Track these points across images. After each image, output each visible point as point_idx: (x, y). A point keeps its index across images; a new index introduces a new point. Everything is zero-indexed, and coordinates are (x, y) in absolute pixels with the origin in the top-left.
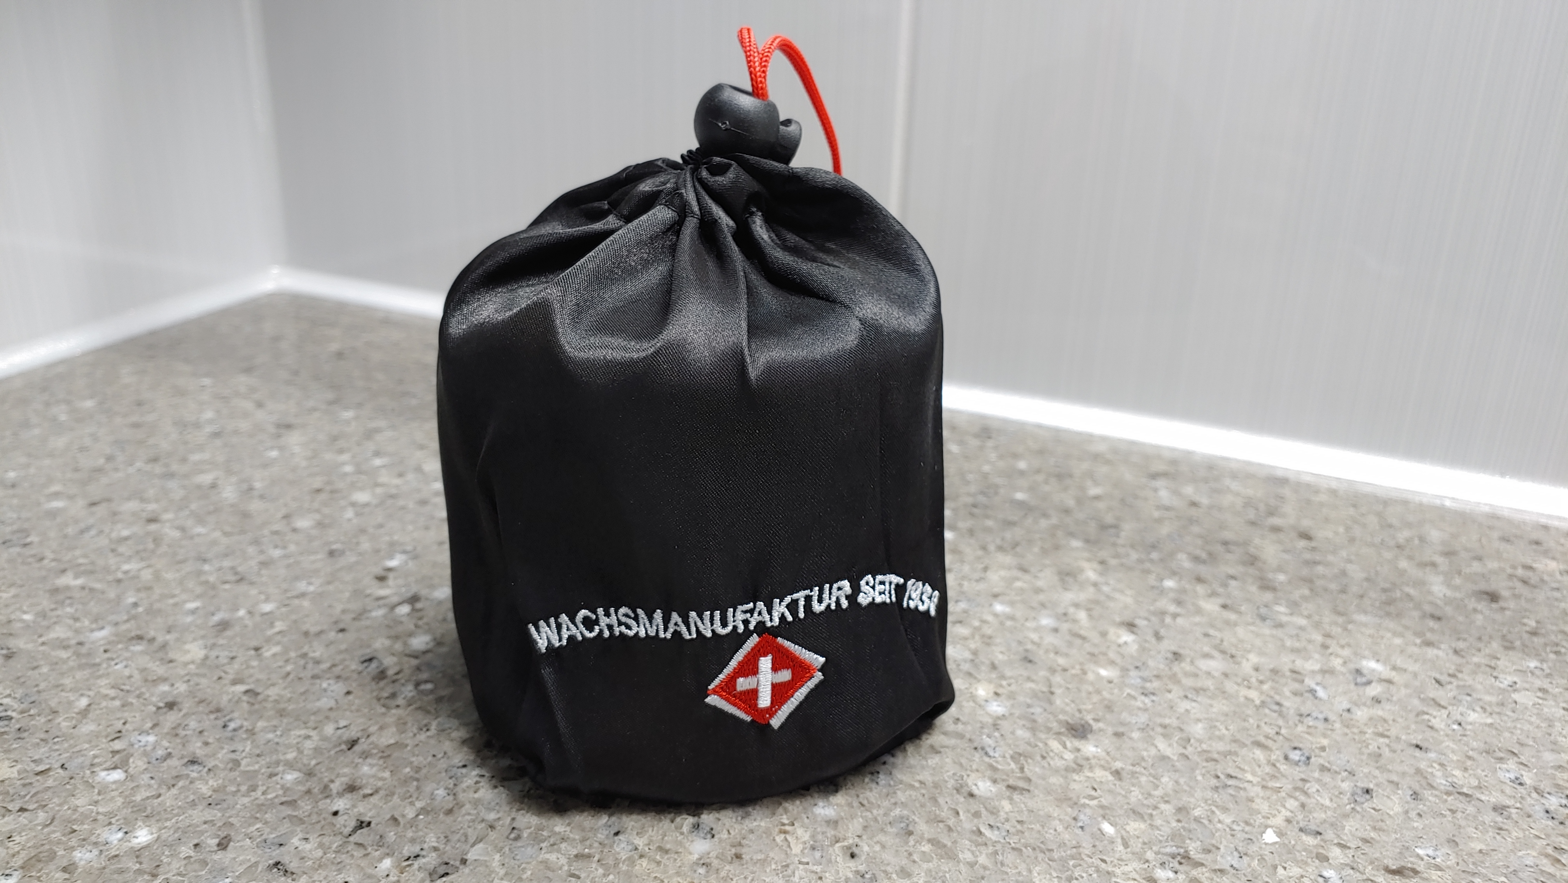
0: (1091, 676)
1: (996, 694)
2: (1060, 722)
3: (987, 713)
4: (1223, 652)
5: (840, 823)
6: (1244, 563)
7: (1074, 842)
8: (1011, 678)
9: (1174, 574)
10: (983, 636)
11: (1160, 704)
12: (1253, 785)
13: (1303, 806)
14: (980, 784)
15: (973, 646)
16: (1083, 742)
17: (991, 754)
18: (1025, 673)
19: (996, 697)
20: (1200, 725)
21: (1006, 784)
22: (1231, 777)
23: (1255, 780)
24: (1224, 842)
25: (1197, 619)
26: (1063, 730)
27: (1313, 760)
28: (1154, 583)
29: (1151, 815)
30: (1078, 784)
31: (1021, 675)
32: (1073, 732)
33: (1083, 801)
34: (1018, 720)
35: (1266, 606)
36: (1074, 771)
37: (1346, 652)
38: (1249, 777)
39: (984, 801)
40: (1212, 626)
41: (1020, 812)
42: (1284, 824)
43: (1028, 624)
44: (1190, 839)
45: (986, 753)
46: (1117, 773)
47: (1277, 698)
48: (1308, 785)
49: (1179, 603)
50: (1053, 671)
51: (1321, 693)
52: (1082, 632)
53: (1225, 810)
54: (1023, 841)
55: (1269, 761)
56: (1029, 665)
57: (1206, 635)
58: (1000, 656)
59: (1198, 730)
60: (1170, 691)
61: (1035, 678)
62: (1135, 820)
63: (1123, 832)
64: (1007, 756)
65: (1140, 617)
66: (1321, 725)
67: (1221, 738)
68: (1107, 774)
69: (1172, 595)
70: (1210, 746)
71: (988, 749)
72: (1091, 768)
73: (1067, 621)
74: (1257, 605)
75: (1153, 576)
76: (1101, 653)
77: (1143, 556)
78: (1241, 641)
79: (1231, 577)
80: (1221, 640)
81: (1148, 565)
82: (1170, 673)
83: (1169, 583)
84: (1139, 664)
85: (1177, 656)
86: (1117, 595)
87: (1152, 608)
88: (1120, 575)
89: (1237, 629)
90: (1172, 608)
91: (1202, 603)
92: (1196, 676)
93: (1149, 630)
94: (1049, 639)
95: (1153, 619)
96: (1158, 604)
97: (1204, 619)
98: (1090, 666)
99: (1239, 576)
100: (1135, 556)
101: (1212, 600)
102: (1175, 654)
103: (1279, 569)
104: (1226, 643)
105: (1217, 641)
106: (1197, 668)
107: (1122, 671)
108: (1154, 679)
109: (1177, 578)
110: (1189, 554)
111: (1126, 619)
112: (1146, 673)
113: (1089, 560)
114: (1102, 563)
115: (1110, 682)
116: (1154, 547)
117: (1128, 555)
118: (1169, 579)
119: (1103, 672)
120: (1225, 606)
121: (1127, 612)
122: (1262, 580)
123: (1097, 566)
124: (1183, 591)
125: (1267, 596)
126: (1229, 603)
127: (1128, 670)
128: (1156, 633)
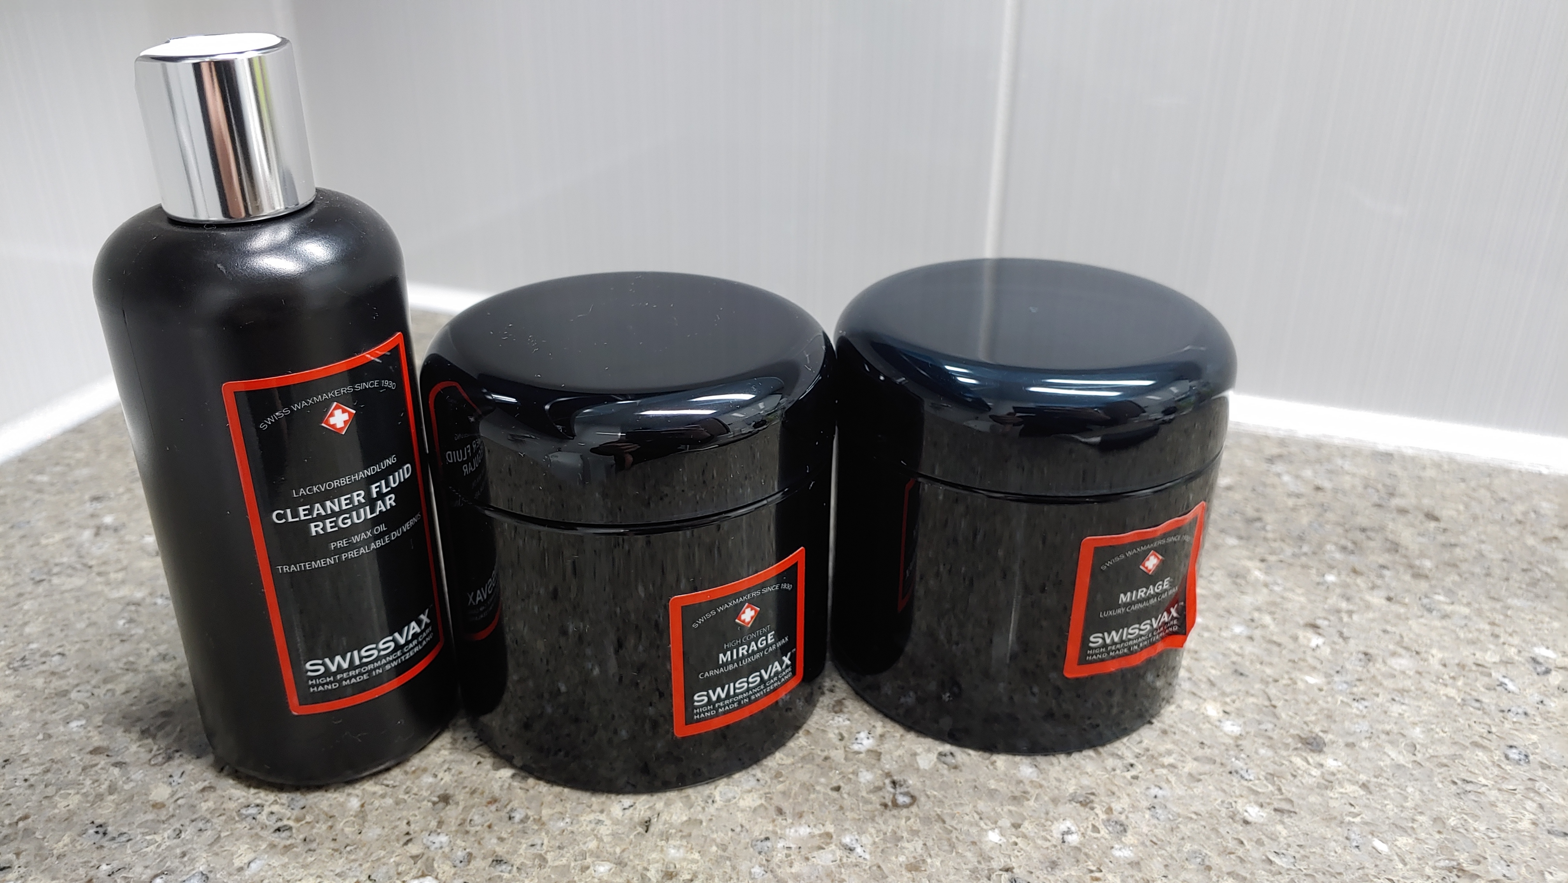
0: (1301, 685)
1: (1225, 712)
2: (1292, 736)
3: (1225, 734)
4: (1407, 649)
5: (1142, 863)
6: (1389, 551)
7: (1357, 864)
8: (1231, 694)
9: (1331, 567)
11: (1374, 710)
12: (1490, 789)
13: (1541, 806)
14: (1249, 809)
16: (1322, 756)
17: (1247, 777)
18: (1242, 688)
19: (1227, 716)
20: (1418, 730)
21: (1272, 807)
22: (1468, 782)
23: (1490, 783)
24: (1488, 851)
25: (1371, 615)
26: (1300, 745)
27: (1531, 757)
28: (1318, 579)
29: (1412, 828)
30: (1335, 799)
31: (1240, 690)
32: (1310, 747)
33: (1348, 819)
34: (1256, 739)
35: (1426, 597)
36: (1326, 788)
37: (1516, 640)
38: (1484, 782)
39: (1260, 827)
40: (1387, 622)
41: (1296, 836)
42: (1532, 827)
43: (1224, 634)
44: (1457, 850)
45: (1242, 777)
46: (1364, 786)
47: (1474, 694)
48: (1537, 784)
49: (1348, 599)
50: (1265, 682)
51: (1511, 686)
52: (1275, 638)
53: (1476, 817)
54: (1311, 866)
55: (1493, 762)
56: (1242, 678)
57: (1385, 631)
58: (1213, 671)
59: (1417, 733)
60: (1377, 695)
61: (1252, 692)
62: (1401, 836)
63: (1395, 848)
64: (1261, 777)
65: (1319, 618)
66: (1522, 719)
67: (1441, 741)
68: (1356, 788)
69: (1338, 591)
70: (1435, 750)
71: (1243, 773)
72: (1341, 784)
73: (1257, 628)
74: (1418, 596)
75: (1314, 571)
76: (1300, 659)
77: (1296, 550)
78: (1419, 635)
79: (1383, 567)
80: (1401, 636)
81: (1304, 559)
82: (1369, 676)
83: (1331, 578)
84: (1339, 669)
85: (1368, 657)
86: (1289, 595)
87: (1326, 607)
88: (1284, 573)
89: (1410, 622)
90: (1344, 605)
91: (1368, 597)
92: (1394, 676)
93: (1333, 631)
94: (1249, 648)
95: (1332, 618)
96: (1330, 601)
97: (1377, 615)
98: (1296, 674)
99: (1389, 565)
100: (1289, 551)
101: (1375, 592)
102: (1366, 654)
103: (1422, 555)
104: (1406, 639)
105: (1398, 638)
106: (1390, 667)
107: (1326, 677)
108: (1358, 683)
109: (1335, 571)
110: (1336, 544)
111: (1307, 620)
112: (1348, 678)
113: (1250, 559)
114: (1263, 560)
115: (1320, 690)
116: (1301, 539)
117: (1282, 550)
118: (1329, 573)
119: (1311, 680)
120: (1389, 599)
121: (1305, 612)
122: (1412, 568)
123: (1259, 564)
124: (1346, 585)
125: (1423, 585)
126: (1392, 595)
127: (1331, 675)
128: (1340, 633)
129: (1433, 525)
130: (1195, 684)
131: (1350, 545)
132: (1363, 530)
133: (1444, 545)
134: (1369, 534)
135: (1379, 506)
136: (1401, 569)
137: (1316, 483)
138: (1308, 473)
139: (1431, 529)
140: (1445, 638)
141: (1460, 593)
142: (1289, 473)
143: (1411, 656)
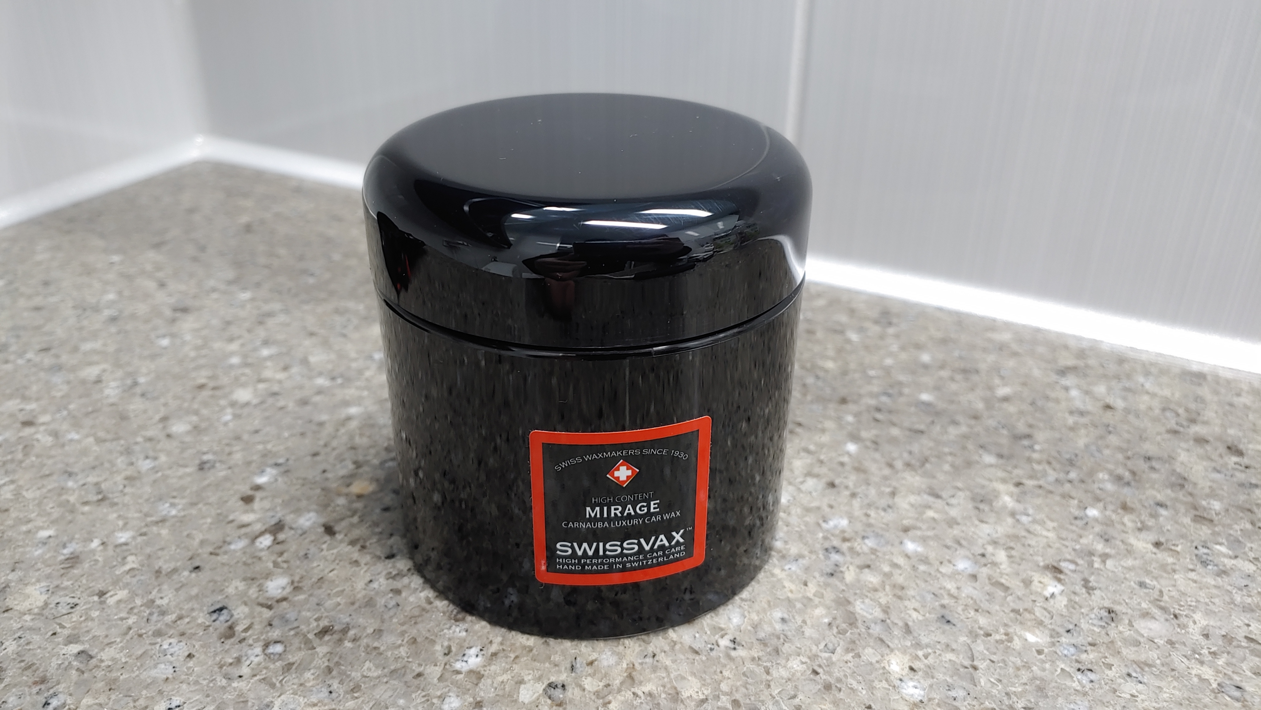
0: (1017, 644)
1: (911, 669)
3: (903, 697)
4: (1163, 609)
6: (1172, 485)
8: (927, 646)
9: (1098, 499)
10: (894, 586)
11: (1100, 685)
15: (883, 601)
18: (944, 639)
19: (912, 674)
25: (1130, 562)
28: (1077, 513)
31: (939, 642)
35: (1205, 546)
40: (1148, 573)
43: (943, 570)
49: (1107, 541)
50: (972, 634)
52: (1003, 580)
56: (947, 627)
57: (1142, 585)
58: (915, 615)
60: (1109, 667)
61: (954, 646)
65: (1066, 560)
69: (1098, 528)
73: (985, 565)
74: (1194, 544)
75: (1076, 502)
76: (1026, 610)
77: (1062, 476)
78: (1184, 594)
79: (1160, 505)
80: (1161, 592)
81: (1068, 486)
82: (1106, 639)
83: (1093, 512)
84: (1071, 627)
85: (1113, 615)
86: (1037, 528)
87: (1078, 547)
88: (1039, 501)
89: (1176, 577)
90: (1100, 547)
91: (1132, 540)
92: (1137, 644)
93: (1077, 578)
94: (968, 590)
95: (1080, 562)
96: (1084, 541)
97: (1137, 563)
98: (1015, 629)
99: (1168, 503)
100: (1052, 475)
101: (1144, 535)
102: (1110, 611)
103: (1213, 494)
104: (1166, 598)
105: (1156, 594)
106: (1137, 631)
107: (1051, 636)
108: (1089, 648)
109: (1101, 505)
110: (1111, 473)
111: (1050, 561)
112: (1080, 640)
113: (1004, 481)
114: (1018, 484)
115: (1040, 652)
116: (1071, 462)
117: (1045, 474)
118: (1093, 506)
119: (1031, 638)
120: (1157, 544)
121: (1051, 552)
122: (1196, 509)
123: (1012, 489)
124: (1109, 523)
125: (1205, 531)
126: (1162, 540)
127: (1059, 635)
128: (1086, 581)
129: (1235, 459)
130: (888, 629)
132: (1149, 459)
133: (1241, 485)
134: (1154, 464)
135: (1175, 432)
136: (1182, 509)
137: (1107, 401)
138: (1101, 389)
139: (1231, 464)
140: (1216, 600)
141: (1249, 545)
142: (1078, 387)
143: (1167, 620)
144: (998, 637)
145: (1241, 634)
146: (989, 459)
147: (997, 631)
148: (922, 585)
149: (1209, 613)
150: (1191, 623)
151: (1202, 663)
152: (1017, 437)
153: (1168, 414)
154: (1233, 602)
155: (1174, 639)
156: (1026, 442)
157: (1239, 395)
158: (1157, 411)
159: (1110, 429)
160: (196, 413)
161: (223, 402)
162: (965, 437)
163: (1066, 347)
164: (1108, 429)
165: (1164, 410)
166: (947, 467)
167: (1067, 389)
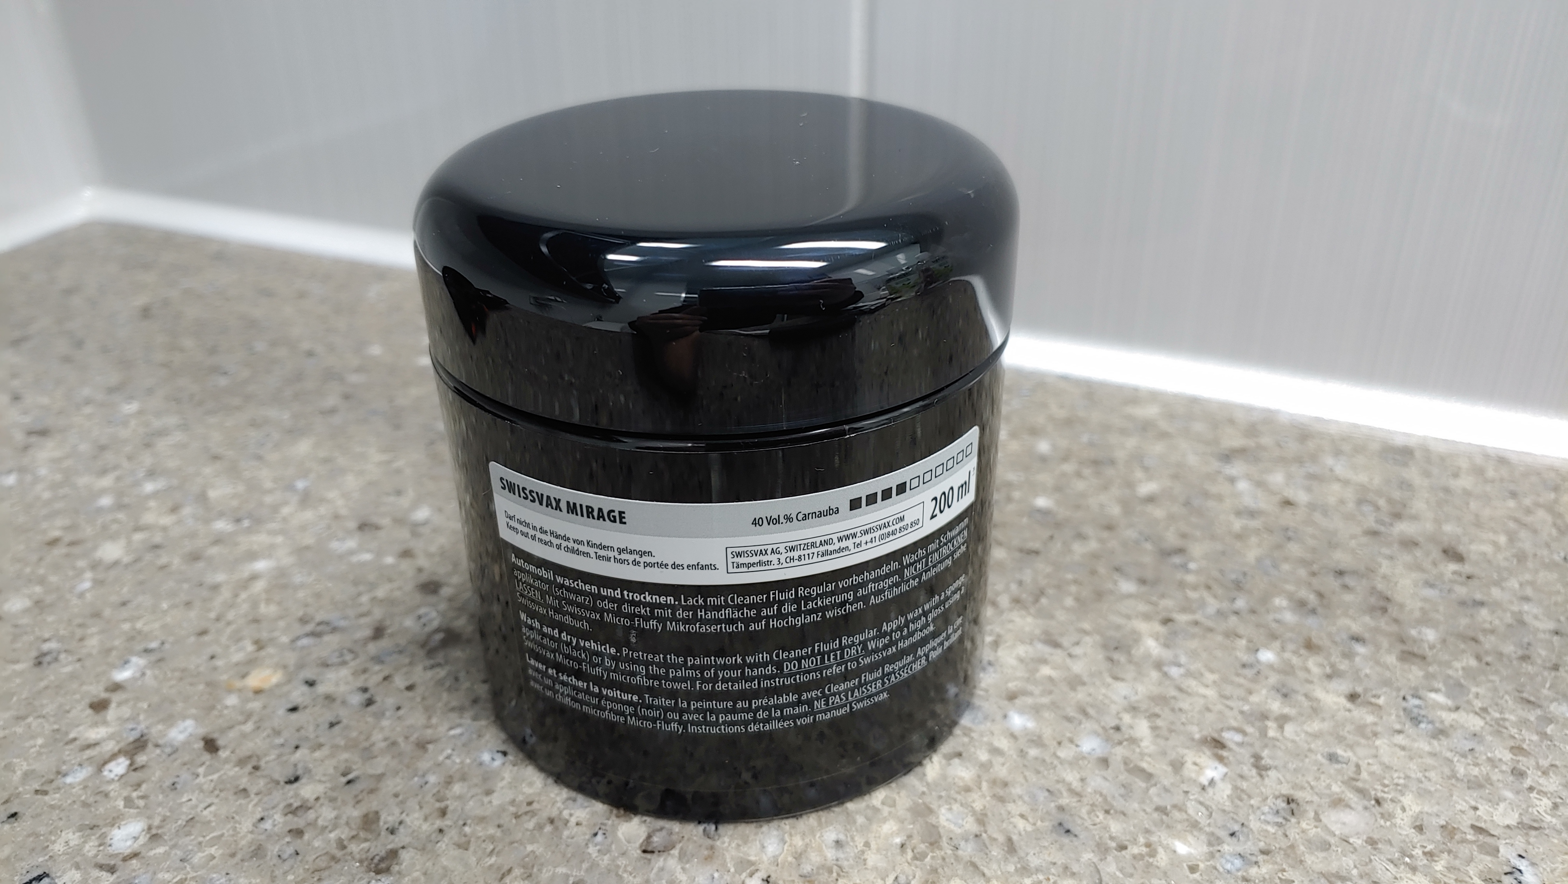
0: (1162, 859)
4: (1362, 792)
8: (1038, 870)
9: (1273, 636)
10: (994, 782)
15: (978, 806)
18: (1060, 858)
25: (1315, 726)
28: (1245, 658)
40: (1341, 739)
43: (1062, 753)
49: (1285, 695)
50: (1102, 850)
56: (1066, 840)
57: (1332, 758)
58: (1021, 824)
65: (1230, 728)
69: (1273, 679)
73: (1120, 743)
74: (1402, 694)
75: (1243, 642)
76: (1175, 806)
77: (1225, 605)
78: (1388, 768)
79: (1357, 639)
80: (1358, 766)
81: (1233, 619)
82: (1284, 843)
83: (1267, 656)
84: (1236, 827)
85: (1293, 805)
86: (1192, 684)
87: (1246, 708)
88: (1194, 644)
89: (1378, 742)
90: (1276, 706)
91: (1319, 693)
93: (1245, 754)
94: (1097, 782)
95: (1250, 729)
96: (1254, 698)
97: (1326, 726)
98: (1161, 836)
99: (1367, 636)
100: (1213, 605)
101: (1334, 685)
102: (1289, 801)
103: (1425, 620)
104: (1364, 775)
105: (1350, 771)
106: (1326, 829)
107: (1210, 844)
108: (1261, 858)
109: (1277, 644)
110: (1290, 597)
111: (1209, 732)
112: (1248, 847)
113: (1147, 617)
114: (1167, 621)
115: (1193, 869)
116: (1238, 586)
117: (1202, 604)
118: (1266, 647)
119: (1182, 849)
120: (1353, 697)
121: (1210, 717)
122: (1403, 641)
123: (1158, 628)
124: (1287, 670)
125: (1415, 673)
126: (1359, 689)
127: (1219, 841)
128: (1257, 757)
129: (1453, 566)
131: (1312, 598)
132: (1340, 573)
133: (1463, 603)
134: (1349, 581)
135: (1374, 533)
136: (1385, 643)
137: (1286, 494)
138: (1277, 478)
139: (1448, 575)
140: (1432, 774)
141: (1474, 690)
142: (1248, 477)
143: (1366, 808)
144: (1135, 850)
145: (1465, 822)
146: (1127, 586)
147: (1135, 841)
148: (1032, 778)
149: (1423, 794)
150: (1399, 811)
151: (1414, 869)
152: (1166, 553)
153: (1366, 508)
154: (1454, 775)
155: (1376, 836)
156: (1177, 560)
157: (1456, 475)
158: (1351, 506)
159: (1290, 534)
160: (42, 581)
161: (81, 563)
162: (1095, 556)
163: (1231, 422)
164: (1288, 535)
165: (1360, 502)
166: (1069, 602)
167: (1232, 480)
